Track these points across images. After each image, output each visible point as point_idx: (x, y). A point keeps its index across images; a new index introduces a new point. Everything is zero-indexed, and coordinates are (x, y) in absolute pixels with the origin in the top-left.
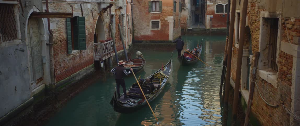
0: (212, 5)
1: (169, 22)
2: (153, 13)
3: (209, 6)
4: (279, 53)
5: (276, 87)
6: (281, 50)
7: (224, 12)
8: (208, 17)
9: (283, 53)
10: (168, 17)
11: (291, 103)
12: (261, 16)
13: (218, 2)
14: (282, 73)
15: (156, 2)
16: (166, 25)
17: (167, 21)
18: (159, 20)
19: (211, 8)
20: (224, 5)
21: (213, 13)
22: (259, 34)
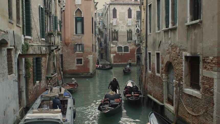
0: (114, 47)
1: (89, 60)
2: (77, 52)
3: (112, 47)
4: (202, 77)
5: (201, 98)
6: (203, 75)
7: (123, 52)
8: (112, 56)
9: (205, 77)
10: (89, 56)
11: (214, 106)
12: (183, 55)
13: (119, 44)
14: (205, 89)
15: (79, 45)
16: (87, 61)
17: (88, 58)
18: (82, 58)
19: (114, 49)
20: (123, 47)
21: (115, 53)
22: (182, 66)
